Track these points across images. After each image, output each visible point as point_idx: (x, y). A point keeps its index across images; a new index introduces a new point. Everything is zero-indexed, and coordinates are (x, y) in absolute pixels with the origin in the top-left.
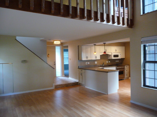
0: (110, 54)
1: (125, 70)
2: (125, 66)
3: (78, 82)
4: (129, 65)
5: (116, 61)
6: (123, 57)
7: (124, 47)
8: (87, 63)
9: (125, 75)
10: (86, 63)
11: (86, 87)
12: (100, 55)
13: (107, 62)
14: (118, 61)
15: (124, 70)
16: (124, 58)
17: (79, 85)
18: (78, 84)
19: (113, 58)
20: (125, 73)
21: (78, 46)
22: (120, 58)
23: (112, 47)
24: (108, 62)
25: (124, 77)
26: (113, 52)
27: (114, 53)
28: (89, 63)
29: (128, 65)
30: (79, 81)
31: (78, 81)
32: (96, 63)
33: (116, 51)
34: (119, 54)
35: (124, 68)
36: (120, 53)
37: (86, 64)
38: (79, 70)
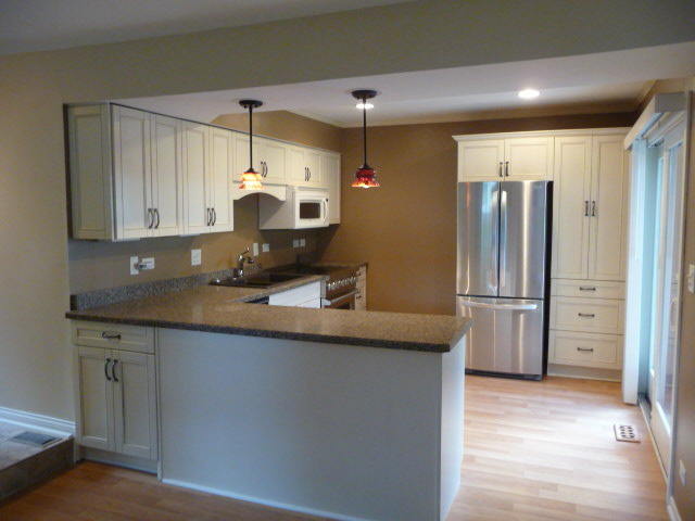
0: (280, 194)
3: (71, 442)
4: (367, 265)
5: (296, 244)
7: (338, 156)
8: (136, 266)
10: (134, 260)
11: (167, 481)
12: (236, 203)
13: (255, 249)
14: (303, 243)
15: (353, 298)
16: (338, 222)
17: (82, 461)
18: (76, 458)
19: (299, 223)
21: (66, 108)
24: (260, 248)
26: (296, 185)
27: (302, 188)
28: (150, 263)
29: (363, 266)
30: (84, 428)
31: (66, 435)
32: (196, 257)
34: (322, 199)
36: (326, 190)
37: (134, 272)
38: (78, 332)
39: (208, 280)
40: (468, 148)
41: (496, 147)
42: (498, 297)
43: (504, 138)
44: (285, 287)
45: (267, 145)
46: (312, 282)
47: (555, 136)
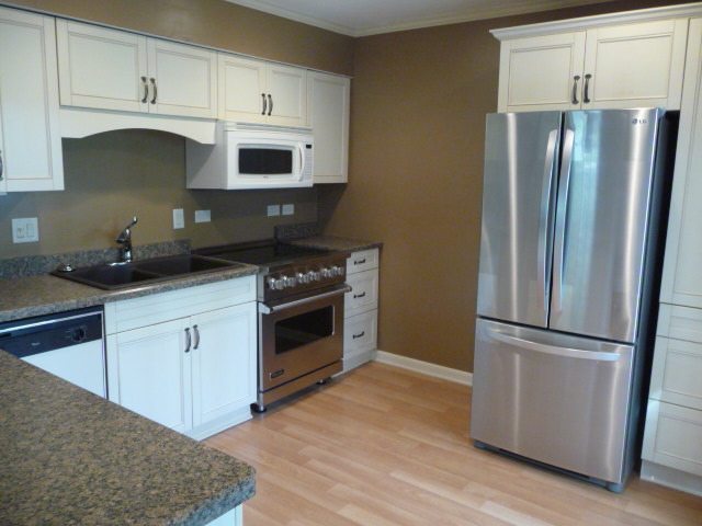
0: (202, 134)
1: (348, 297)
2: (350, 262)
4: (380, 247)
5: (273, 211)
6: (333, 170)
7: (346, 81)
9: (348, 332)
13: (178, 219)
14: (289, 210)
15: (340, 299)
16: (344, 180)
19: (236, 180)
20: (346, 322)
22: (308, 183)
23: (222, 58)
24: (189, 217)
25: (337, 362)
26: (231, 119)
27: (242, 125)
29: (373, 247)
33: (268, 106)
34: (296, 144)
35: (340, 281)
36: (307, 131)
39: (51, 266)
40: (516, 51)
41: (570, 46)
42: (548, 329)
43: (585, 28)
44: (183, 282)
45: (159, 50)
46: (241, 275)
47: (690, 17)
